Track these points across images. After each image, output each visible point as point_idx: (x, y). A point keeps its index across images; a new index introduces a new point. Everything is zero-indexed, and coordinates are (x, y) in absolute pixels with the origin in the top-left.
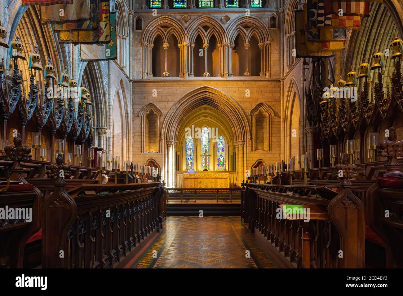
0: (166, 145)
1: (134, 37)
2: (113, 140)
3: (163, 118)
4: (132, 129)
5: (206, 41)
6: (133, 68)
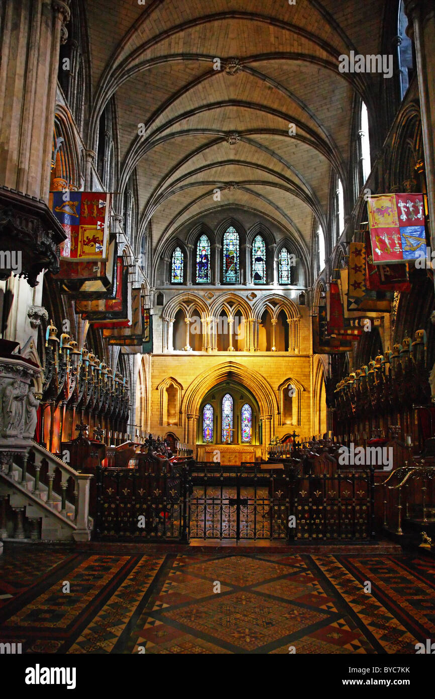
3: (183, 392)
5: (231, 316)
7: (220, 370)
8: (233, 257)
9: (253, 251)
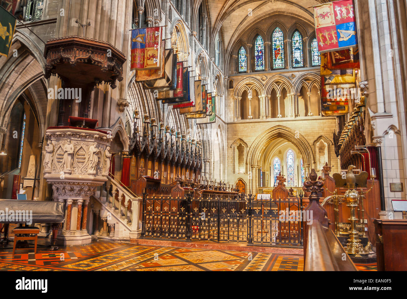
0: (251, 168)
1: (228, 93)
2: (214, 165)
3: (248, 148)
4: (226, 157)
5: (279, 93)
6: (227, 114)
7: (272, 132)
8: (280, 49)
9: (293, 44)
